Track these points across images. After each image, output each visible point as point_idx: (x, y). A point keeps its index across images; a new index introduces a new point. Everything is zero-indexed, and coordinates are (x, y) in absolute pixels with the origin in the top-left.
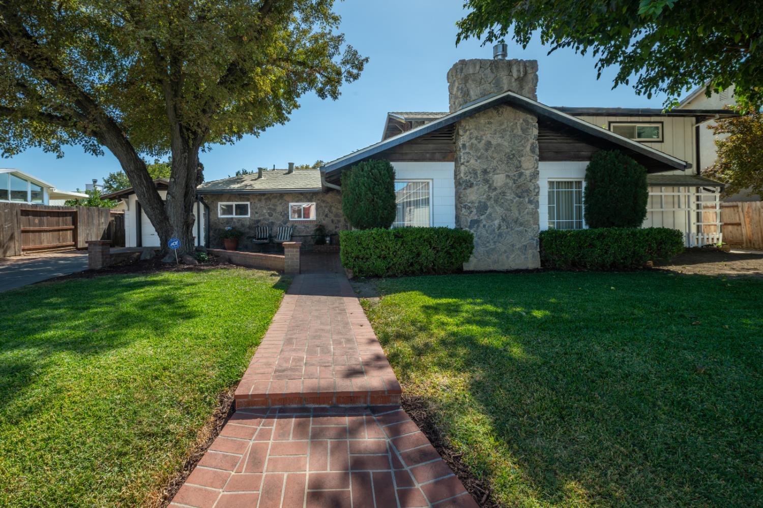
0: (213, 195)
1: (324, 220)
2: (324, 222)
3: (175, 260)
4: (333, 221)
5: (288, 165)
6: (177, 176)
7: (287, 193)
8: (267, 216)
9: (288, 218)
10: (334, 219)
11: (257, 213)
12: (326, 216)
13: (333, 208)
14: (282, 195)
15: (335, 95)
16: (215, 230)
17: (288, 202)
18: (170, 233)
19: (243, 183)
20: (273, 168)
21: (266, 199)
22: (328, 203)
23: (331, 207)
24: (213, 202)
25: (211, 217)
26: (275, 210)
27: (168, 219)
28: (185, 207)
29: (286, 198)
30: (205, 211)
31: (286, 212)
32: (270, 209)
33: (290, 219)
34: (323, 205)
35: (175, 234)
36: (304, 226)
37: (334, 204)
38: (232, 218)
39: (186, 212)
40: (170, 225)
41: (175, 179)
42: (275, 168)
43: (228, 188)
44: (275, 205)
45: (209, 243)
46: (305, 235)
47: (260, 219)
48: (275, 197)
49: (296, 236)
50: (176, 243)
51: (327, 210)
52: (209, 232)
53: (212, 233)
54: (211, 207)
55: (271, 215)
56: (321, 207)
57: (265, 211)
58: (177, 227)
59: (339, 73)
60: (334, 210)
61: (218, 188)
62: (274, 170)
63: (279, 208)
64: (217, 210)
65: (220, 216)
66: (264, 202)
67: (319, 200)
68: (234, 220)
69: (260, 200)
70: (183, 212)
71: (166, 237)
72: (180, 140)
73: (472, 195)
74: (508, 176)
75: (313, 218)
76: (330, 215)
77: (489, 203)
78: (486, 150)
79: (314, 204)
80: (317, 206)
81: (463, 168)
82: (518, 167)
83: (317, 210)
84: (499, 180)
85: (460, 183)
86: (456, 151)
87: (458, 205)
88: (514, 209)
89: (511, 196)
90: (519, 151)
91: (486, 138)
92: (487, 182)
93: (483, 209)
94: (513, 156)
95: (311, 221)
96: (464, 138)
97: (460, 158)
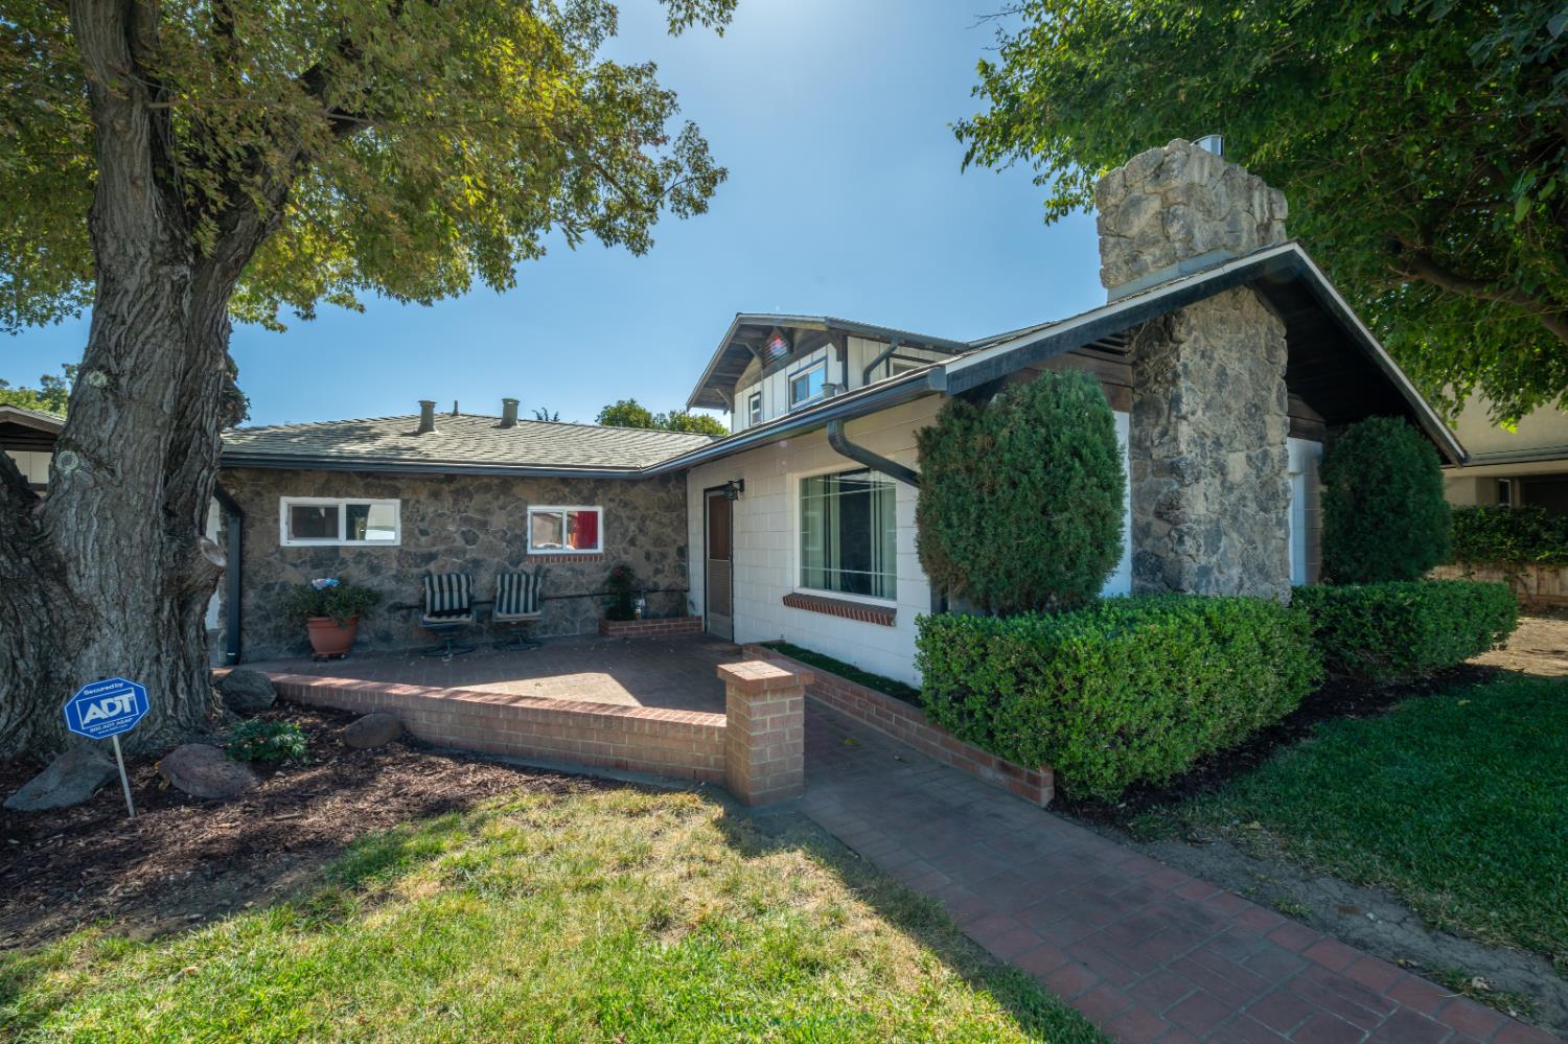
0: (262, 471)
1: (626, 553)
2: (625, 557)
3: (113, 782)
4: (648, 556)
5: (501, 406)
6: (128, 363)
7: (523, 478)
8: (460, 542)
9: (525, 547)
10: (651, 549)
11: (423, 533)
12: (632, 542)
13: (648, 522)
14: (510, 483)
15: (639, 244)
16: (268, 587)
17: (527, 503)
18: (73, 642)
19: (379, 443)
20: (451, 411)
21: (456, 493)
22: (636, 508)
23: (643, 519)
24: (259, 494)
25: (248, 545)
26: (484, 524)
27: (60, 575)
28: (170, 514)
29: (518, 490)
30: (225, 523)
31: (518, 532)
32: (466, 520)
33: (530, 551)
34: (623, 513)
35: (110, 646)
36: (572, 570)
37: (651, 513)
38: (336, 549)
39: (171, 532)
40: (74, 602)
41: (114, 378)
42: (460, 411)
43: (333, 451)
44: (486, 512)
45: (241, 629)
46: (574, 593)
47: (434, 549)
48: (487, 488)
49: (552, 598)
50: (124, 702)
51: (632, 527)
52: (241, 594)
53: (251, 598)
54: (252, 511)
55: (470, 539)
56: (618, 518)
57: (452, 528)
58: (122, 605)
59: (655, 189)
60: (651, 526)
61: (287, 451)
62: (455, 414)
63: (499, 521)
64: (277, 521)
65: (286, 540)
66: (448, 502)
67: (611, 500)
68: (342, 554)
69: (436, 495)
70: (159, 534)
71: (43, 659)
72: (152, 196)
73: (1199, 503)
74: (1249, 458)
75: (600, 548)
76: (641, 539)
77: (1224, 523)
78: (1220, 387)
79: (599, 510)
80: (606, 515)
81: (1185, 431)
82: (1262, 438)
83: (607, 527)
84: (1237, 465)
85: (1174, 469)
86: (1142, 384)
87: (1160, 527)
88: (1258, 538)
89: (1252, 508)
90: (1264, 400)
91: (1219, 354)
92: (1221, 469)
93: (1214, 537)
94: (1256, 410)
95: (596, 556)
96: (1185, 351)
97: (1175, 401)
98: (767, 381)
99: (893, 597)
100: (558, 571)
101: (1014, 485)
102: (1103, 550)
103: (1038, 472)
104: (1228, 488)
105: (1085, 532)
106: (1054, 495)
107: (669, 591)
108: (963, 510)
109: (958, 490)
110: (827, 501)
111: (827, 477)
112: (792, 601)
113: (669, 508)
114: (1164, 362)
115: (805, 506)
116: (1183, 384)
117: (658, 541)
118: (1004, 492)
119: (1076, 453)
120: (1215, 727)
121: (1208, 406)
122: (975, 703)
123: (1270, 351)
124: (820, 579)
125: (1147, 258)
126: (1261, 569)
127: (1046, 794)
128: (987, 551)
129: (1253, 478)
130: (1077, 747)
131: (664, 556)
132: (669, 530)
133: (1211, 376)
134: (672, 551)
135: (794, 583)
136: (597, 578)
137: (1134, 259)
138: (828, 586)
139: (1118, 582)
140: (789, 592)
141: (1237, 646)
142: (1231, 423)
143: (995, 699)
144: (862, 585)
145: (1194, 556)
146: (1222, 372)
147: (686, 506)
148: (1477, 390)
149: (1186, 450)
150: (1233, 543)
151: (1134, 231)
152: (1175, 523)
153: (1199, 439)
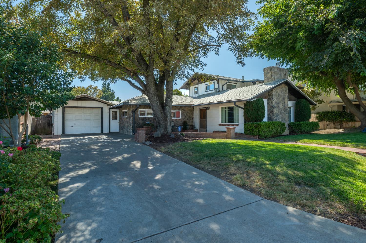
2: (184, 119)
4: (188, 119)
12: (185, 117)
16: (137, 123)
22: (186, 111)
25: (135, 117)
34: (184, 112)
37: (188, 112)
38: (145, 117)
45: (134, 130)
46: (177, 125)
51: (186, 114)
54: (135, 112)
60: (188, 114)
64: (138, 113)
65: (139, 116)
67: (182, 110)
68: (147, 118)
73: (276, 111)
74: (283, 105)
75: (180, 118)
76: (187, 116)
77: (279, 113)
78: (278, 96)
79: (180, 111)
80: (182, 112)
81: (274, 102)
82: (284, 102)
83: (182, 114)
84: (281, 106)
85: (272, 107)
86: (269, 96)
87: (271, 114)
88: (284, 116)
89: (283, 111)
90: (285, 97)
91: (278, 92)
92: (278, 106)
93: (278, 115)
94: (283, 99)
95: (179, 119)
96: (274, 92)
97: (273, 98)
98: (199, 85)
99: (238, 123)
100: (175, 122)
101: (254, 109)
102: (263, 116)
103: (257, 109)
104: (279, 109)
105: (261, 114)
106: (259, 110)
107: (191, 125)
108: (249, 112)
109: (249, 110)
110: (226, 110)
111: (226, 107)
112: (220, 125)
113: (191, 111)
114: (271, 93)
115: (222, 111)
116: (274, 96)
117: (189, 117)
118: (254, 110)
119: (260, 107)
120: (273, 132)
121: (277, 99)
122: (251, 131)
123: (286, 91)
124: (225, 121)
125: (270, 80)
126: (284, 119)
127: (258, 138)
128: (252, 116)
129: (283, 108)
130: (260, 132)
131: (190, 119)
132: (191, 115)
133: (277, 95)
134: (191, 118)
135: (220, 122)
136: (181, 123)
137: (268, 80)
138: (226, 122)
139: (265, 120)
140: (219, 123)
141: (276, 125)
142: (280, 101)
143: (253, 130)
144: (232, 122)
145: (275, 118)
146: (279, 94)
147: (194, 110)
148: (334, 89)
149: (274, 105)
150: (280, 116)
151: (268, 76)
152: (272, 113)
153: (276, 103)
